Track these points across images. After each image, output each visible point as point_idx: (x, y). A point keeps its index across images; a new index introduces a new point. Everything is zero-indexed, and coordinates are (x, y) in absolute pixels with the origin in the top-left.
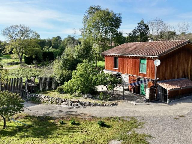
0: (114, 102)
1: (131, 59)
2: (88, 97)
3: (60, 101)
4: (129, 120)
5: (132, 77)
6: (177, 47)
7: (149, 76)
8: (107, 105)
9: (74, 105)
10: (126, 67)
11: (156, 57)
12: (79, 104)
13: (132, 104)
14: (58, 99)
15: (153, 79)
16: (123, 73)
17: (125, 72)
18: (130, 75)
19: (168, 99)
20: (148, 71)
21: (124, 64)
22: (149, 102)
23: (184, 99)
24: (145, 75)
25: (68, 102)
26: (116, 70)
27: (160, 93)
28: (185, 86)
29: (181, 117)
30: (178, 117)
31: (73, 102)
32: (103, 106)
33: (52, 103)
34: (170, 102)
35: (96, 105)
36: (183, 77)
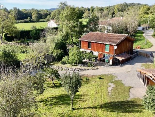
0: (96, 68)
1: (100, 44)
2: (81, 66)
3: (67, 69)
4: (109, 75)
5: (100, 54)
6: (123, 39)
7: (111, 53)
8: (94, 69)
9: (76, 70)
10: (96, 48)
11: (115, 45)
12: (79, 70)
13: (105, 68)
14: (66, 68)
15: (113, 55)
16: (95, 51)
17: (96, 51)
18: (99, 52)
19: (120, 64)
20: (110, 51)
21: (95, 46)
22: (111, 66)
23: (126, 63)
24: (109, 53)
25: (73, 69)
26: (89, 49)
27: (116, 61)
28: (127, 57)
29: (129, 72)
30: (128, 72)
31: (76, 69)
32: (92, 70)
33: (62, 70)
34: (121, 65)
35: (88, 69)
36: (124, 53)
